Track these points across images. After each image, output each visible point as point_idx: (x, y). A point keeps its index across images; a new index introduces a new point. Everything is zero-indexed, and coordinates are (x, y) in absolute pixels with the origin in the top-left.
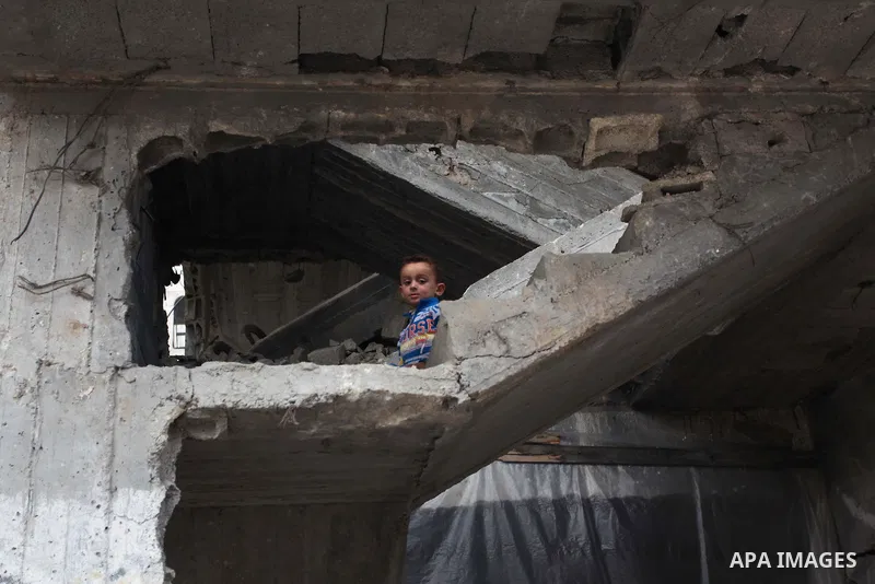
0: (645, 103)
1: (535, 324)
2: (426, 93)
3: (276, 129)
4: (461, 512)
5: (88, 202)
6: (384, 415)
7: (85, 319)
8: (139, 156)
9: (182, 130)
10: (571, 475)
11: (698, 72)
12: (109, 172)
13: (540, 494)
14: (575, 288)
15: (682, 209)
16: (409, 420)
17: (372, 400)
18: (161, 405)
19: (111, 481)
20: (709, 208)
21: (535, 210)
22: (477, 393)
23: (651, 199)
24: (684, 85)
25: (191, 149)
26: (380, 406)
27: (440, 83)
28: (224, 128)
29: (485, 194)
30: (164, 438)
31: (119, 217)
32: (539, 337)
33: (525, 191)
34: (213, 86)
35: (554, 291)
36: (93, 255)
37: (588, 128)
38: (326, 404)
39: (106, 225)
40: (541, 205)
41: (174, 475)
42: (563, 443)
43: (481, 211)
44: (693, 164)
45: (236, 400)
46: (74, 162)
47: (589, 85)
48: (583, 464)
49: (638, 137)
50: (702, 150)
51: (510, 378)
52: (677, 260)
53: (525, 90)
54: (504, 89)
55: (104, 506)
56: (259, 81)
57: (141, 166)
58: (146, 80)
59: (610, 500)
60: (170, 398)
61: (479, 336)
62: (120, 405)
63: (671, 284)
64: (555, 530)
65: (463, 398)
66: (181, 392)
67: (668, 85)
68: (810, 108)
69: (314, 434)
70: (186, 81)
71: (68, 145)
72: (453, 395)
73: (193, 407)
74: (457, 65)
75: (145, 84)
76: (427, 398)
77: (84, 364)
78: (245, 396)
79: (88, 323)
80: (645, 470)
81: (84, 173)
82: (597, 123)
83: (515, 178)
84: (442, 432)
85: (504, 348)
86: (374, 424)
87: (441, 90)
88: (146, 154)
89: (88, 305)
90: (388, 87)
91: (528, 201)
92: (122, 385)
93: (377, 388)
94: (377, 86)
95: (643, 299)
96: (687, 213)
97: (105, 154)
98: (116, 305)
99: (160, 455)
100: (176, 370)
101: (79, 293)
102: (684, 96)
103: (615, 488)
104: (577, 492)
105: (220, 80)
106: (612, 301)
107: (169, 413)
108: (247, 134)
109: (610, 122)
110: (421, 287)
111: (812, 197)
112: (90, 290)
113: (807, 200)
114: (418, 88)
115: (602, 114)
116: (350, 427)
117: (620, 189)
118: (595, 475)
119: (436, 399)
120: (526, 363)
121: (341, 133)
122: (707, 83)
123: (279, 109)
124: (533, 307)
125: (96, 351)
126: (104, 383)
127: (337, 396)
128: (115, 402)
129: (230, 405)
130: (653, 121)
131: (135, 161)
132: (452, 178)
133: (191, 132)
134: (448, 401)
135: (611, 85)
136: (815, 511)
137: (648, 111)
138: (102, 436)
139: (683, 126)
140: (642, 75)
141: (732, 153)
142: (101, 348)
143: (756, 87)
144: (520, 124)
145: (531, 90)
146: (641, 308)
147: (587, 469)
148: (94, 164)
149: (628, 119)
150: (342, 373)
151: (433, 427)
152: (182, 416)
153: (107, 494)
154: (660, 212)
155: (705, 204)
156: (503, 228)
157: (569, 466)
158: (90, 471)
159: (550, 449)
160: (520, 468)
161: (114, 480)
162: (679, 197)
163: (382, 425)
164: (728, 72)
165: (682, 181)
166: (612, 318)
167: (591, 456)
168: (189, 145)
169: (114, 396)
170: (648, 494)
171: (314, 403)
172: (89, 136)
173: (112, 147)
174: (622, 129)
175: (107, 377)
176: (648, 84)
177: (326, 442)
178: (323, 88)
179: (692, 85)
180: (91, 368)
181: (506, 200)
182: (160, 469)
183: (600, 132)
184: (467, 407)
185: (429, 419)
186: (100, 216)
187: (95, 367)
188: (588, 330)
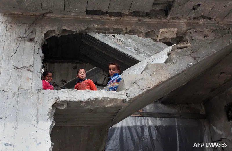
0: (173, 26)
1: (146, 81)
2: (118, 21)
3: (80, 29)
4: (117, 129)
5: (31, 46)
6: (107, 104)
7: (31, 77)
8: (44, 35)
9: (56, 28)
10: (145, 120)
11: (187, 18)
12: (37, 39)
13: (137, 124)
14: (156, 72)
15: (183, 53)
16: (113, 105)
17: (105, 100)
18: (50, 100)
19: (37, 119)
20: (189, 53)
21: (139, 52)
22: (131, 98)
23: (175, 50)
24: (183, 21)
25: (58, 34)
26: (106, 101)
27: (122, 19)
28: (66, 28)
29: (126, 47)
30: (51, 108)
31: (39, 50)
32: (147, 84)
33: (136, 47)
34: (63, 17)
35: (151, 73)
36: (33, 61)
37: (159, 31)
38: (93, 100)
39: (36, 53)
40: (140, 51)
41: (53, 118)
42: (143, 111)
43: (125, 52)
44: (185, 41)
45: (69, 99)
46: (28, 36)
47: (160, 20)
48: (148, 117)
49: (171, 34)
50: (187, 38)
51: (140, 95)
52: (181, 66)
53: (143, 21)
54: (138, 21)
55: (36, 126)
56: (76, 17)
57: (45, 37)
58: (46, 15)
59: (155, 126)
60: (53, 98)
61: (132, 84)
62: (40, 100)
63: (180, 72)
64: (141, 134)
65: (128, 100)
66: (56, 96)
67: (179, 21)
68: (214, 28)
69: (89, 108)
70: (57, 16)
71: (26, 32)
72: (125, 99)
73: (59, 100)
74: (126, 14)
75: (46, 16)
76: (119, 99)
77: (30, 88)
78: (72, 98)
79: (31, 78)
80: (164, 119)
81: (30, 39)
82: (161, 30)
83: (133, 44)
84: (121, 108)
85: (138, 87)
86: (104, 106)
87: (122, 20)
88: (46, 35)
89: (31, 73)
90: (108, 19)
91: (137, 50)
92: (40, 94)
93: (106, 97)
94: (106, 19)
95: (173, 75)
96: (184, 54)
97: (35, 34)
98: (38, 73)
99: (50, 113)
100: (54, 91)
101: (29, 70)
102: (183, 24)
103: (156, 123)
104: (147, 124)
105: (65, 16)
106: (165, 76)
107: (52, 102)
108: (72, 30)
109: (164, 30)
110: (114, 72)
111: (214, 51)
112: (32, 69)
113: (213, 51)
114: (116, 20)
115: (162, 28)
116: (98, 106)
117: (160, 47)
118: (151, 120)
119: (121, 100)
120: (144, 91)
121: (96, 31)
122: (189, 21)
123: (81, 24)
124: (145, 77)
125: (33, 86)
126: (36, 94)
127: (96, 98)
128: (38, 99)
129: (68, 100)
130: (175, 30)
131: (43, 36)
132: (118, 43)
133: (58, 29)
134: (124, 100)
135: (165, 21)
136: (206, 130)
137: (174, 28)
138: (35, 108)
139: (183, 32)
140: (173, 19)
141: (195, 39)
142: (35, 85)
143: (201, 22)
144: (142, 30)
145: (145, 21)
146: (172, 77)
147: (149, 118)
148: (33, 37)
149: (169, 29)
150: (97, 93)
151: (119, 107)
152: (56, 103)
153: (37, 123)
154: (177, 53)
155: (188, 52)
156: (130, 56)
157: (144, 118)
158: (32, 117)
159: (140, 113)
160: (132, 118)
161: (38, 119)
162: (182, 50)
163: (106, 106)
164: (194, 19)
165: (182, 46)
166: (165, 80)
167: (150, 115)
168: (57, 33)
169: (38, 97)
170: (164, 125)
171: (90, 100)
172: (32, 29)
173: (37, 32)
174: (167, 32)
175: (36, 92)
176: (174, 21)
177: (91, 110)
178: (92, 19)
179: (185, 21)
180: (32, 90)
181: (131, 49)
182: (50, 117)
183: (162, 33)
184: (129, 102)
185: (118, 105)
186: (34, 50)
187: (33, 90)
188: (159, 83)
